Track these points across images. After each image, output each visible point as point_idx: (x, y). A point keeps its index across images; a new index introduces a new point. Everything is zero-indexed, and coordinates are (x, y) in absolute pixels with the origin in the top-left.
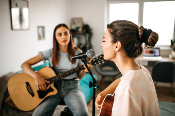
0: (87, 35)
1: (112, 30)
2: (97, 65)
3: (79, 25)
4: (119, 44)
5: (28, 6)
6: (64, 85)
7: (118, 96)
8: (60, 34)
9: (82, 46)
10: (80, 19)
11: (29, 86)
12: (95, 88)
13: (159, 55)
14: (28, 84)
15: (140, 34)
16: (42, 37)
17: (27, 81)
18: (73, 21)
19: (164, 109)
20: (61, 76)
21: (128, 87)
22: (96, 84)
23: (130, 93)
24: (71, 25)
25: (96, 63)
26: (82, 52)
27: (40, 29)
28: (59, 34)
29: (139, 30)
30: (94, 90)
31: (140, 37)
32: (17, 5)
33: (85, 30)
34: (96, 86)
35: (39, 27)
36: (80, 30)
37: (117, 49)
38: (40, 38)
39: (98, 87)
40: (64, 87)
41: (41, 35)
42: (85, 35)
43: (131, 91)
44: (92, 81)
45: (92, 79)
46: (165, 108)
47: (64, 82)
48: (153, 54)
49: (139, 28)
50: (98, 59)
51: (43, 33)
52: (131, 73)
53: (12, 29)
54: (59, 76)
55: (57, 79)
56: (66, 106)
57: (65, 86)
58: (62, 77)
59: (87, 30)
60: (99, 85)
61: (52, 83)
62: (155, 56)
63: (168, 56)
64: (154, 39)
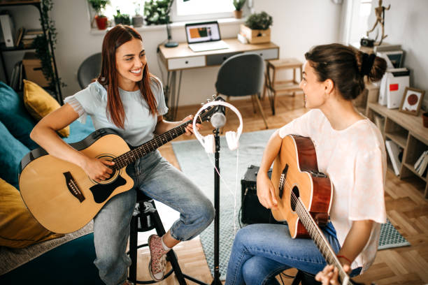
1: (316, 64)
4: (329, 83)
11: (71, 181)
13: (220, 39)
14: (68, 176)
15: (359, 63)
17: (66, 170)
20: (142, 150)
29: (358, 58)
31: (360, 68)
48: (208, 38)
49: (356, 55)
54: (138, 150)
58: (143, 152)
61: (123, 167)
62: (211, 41)
63: (235, 38)
64: (380, 69)
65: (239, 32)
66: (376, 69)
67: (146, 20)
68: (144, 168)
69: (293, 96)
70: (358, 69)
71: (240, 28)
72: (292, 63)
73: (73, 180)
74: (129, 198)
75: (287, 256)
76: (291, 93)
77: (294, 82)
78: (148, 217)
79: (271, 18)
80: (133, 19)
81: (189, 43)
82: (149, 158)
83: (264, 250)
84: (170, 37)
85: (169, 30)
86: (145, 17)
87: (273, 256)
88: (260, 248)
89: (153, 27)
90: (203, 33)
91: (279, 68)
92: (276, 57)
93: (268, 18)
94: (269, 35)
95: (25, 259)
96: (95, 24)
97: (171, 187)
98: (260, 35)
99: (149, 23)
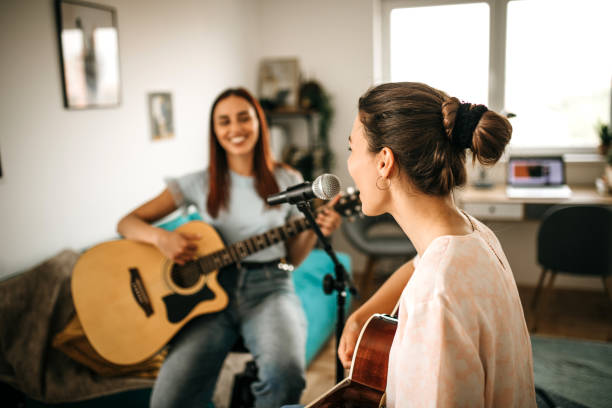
0: (316, 119)
2: (353, 219)
3: (287, 83)
4: (387, 156)
5: (114, 24)
6: (245, 281)
7: (411, 314)
8: (226, 121)
9: (298, 156)
10: (291, 64)
11: (137, 281)
12: (344, 294)
13: (563, 183)
16: (163, 130)
17: (133, 265)
18: (267, 71)
19: (580, 366)
21: (439, 287)
22: (346, 283)
23: (446, 303)
24: (260, 86)
25: (348, 212)
26: (299, 179)
27: (158, 103)
28: (223, 120)
30: (341, 300)
31: (449, 131)
32: (79, 25)
33: (307, 102)
34: (347, 288)
35: (152, 96)
36: (292, 99)
37: (384, 172)
38: (157, 132)
39: (353, 291)
40: (244, 288)
41: (162, 121)
42: (308, 118)
43: (447, 298)
44: (333, 275)
45: (332, 265)
46: (581, 361)
47: (244, 272)
48: (542, 180)
49: (444, 104)
50: (356, 200)
51: (168, 114)
52: (446, 245)
53: (66, 104)
55: (227, 260)
56: (248, 357)
57: (249, 285)
59: (315, 99)
60: (357, 287)
61: (212, 271)
62: (549, 184)
64: (489, 136)
65: (601, 175)
66: (481, 134)
70: (445, 134)
71: (603, 170)
73: (140, 279)
81: (509, 184)
84: (483, 176)
90: (536, 172)
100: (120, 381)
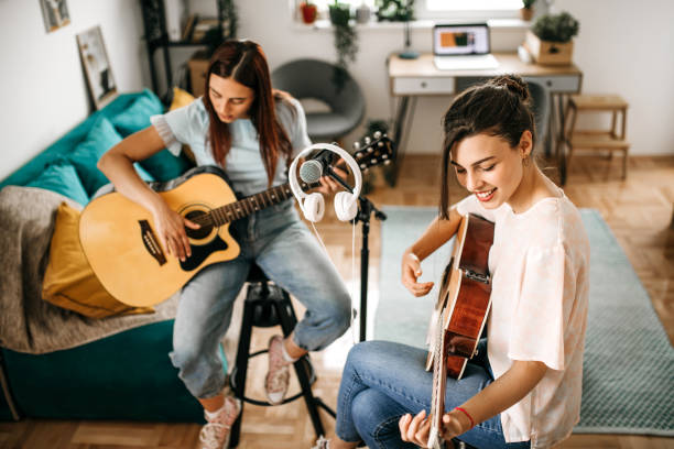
11: (148, 233)
13: (489, 52)
14: (145, 226)
17: (142, 218)
20: (253, 202)
38: (53, 23)
41: (55, 5)
48: (468, 49)
50: (373, 153)
54: (247, 203)
55: (239, 213)
58: (255, 206)
61: (224, 223)
62: (474, 54)
63: (514, 53)
65: (523, 42)
67: (377, 14)
68: (262, 231)
69: (610, 158)
71: (525, 36)
72: (609, 102)
73: (151, 231)
74: (233, 272)
75: (412, 398)
76: (606, 153)
77: (612, 134)
78: (273, 308)
79: (576, 24)
80: (357, 11)
81: (436, 54)
82: (272, 218)
83: (380, 382)
84: (408, 43)
85: (408, 33)
86: (376, 9)
87: (391, 393)
88: (375, 376)
89: (386, 25)
90: (462, 40)
91: (585, 108)
92: (575, 88)
93: (571, 24)
94: (570, 52)
95: (97, 334)
96: (300, 15)
97: (296, 266)
98: (554, 51)
99: (381, 19)
100: (117, 320)
